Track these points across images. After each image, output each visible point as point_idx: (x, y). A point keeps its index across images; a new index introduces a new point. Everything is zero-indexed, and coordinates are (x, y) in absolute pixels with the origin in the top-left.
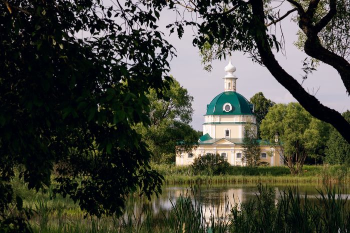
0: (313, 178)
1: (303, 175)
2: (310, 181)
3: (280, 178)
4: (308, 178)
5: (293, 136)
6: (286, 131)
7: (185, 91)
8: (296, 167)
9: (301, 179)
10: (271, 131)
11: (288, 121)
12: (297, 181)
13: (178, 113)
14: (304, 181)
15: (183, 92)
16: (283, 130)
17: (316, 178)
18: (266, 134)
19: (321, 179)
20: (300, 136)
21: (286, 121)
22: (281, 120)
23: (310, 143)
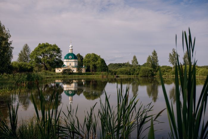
0: (99, 76)
1: (96, 75)
2: (98, 77)
3: (89, 76)
4: (98, 76)
5: (93, 63)
6: (91, 62)
7: (60, 49)
8: (93, 73)
9: (95, 76)
10: (86, 61)
11: (92, 58)
12: (94, 77)
13: (57, 55)
14: (97, 77)
15: (59, 49)
16: (90, 61)
17: (100, 76)
18: (85, 62)
19: (101, 76)
20: (95, 63)
21: (91, 58)
22: (89, 58)
23: (98, 65)
